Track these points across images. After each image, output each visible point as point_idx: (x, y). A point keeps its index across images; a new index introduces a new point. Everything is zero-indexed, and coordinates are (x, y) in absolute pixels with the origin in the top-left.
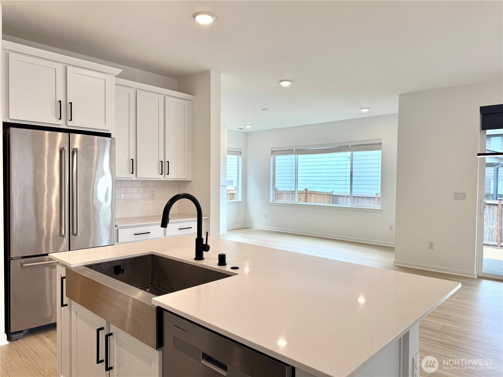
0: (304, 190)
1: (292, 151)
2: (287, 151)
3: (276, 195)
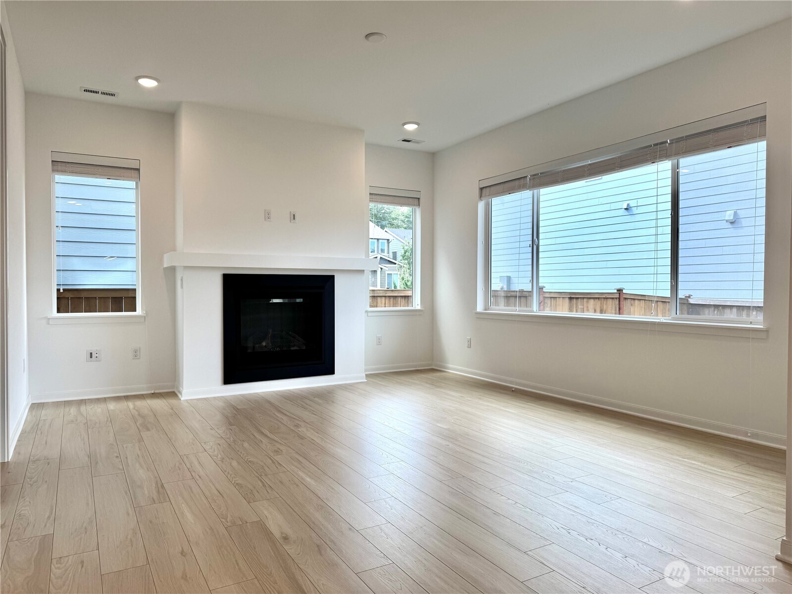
0: (616, 291)
1: (522, 181)
2: (511, 183)
3: (492, 295)
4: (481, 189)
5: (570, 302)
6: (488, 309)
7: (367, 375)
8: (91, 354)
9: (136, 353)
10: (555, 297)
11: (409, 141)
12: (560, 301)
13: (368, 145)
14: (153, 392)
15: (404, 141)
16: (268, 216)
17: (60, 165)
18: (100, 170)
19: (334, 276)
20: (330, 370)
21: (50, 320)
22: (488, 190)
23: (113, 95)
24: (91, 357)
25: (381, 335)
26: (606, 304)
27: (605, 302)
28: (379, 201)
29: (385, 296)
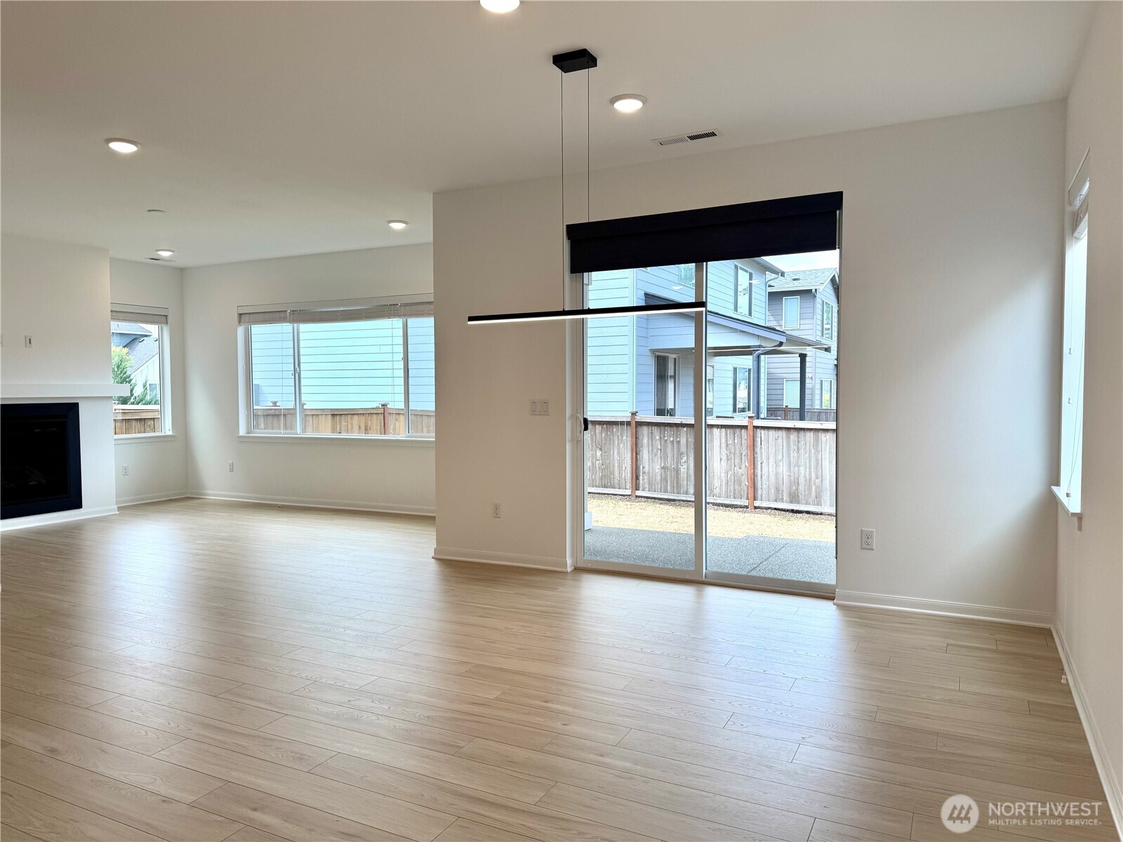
0: (379, 406)
1: (282, 315)
2: (271, 314)
3: (253, 416)
4: (240, 315)
5: (333, 420)
6: (251, 433)
10: (317, 414)
11: (157, 260)
12: (322, 419)
13: (112, 259)
15: (152, 259)
19: (78, 403)
20: (78, 505)
22: (247, 316)
25: (127, 465)
26: (371, 420)
27: (369, 418)
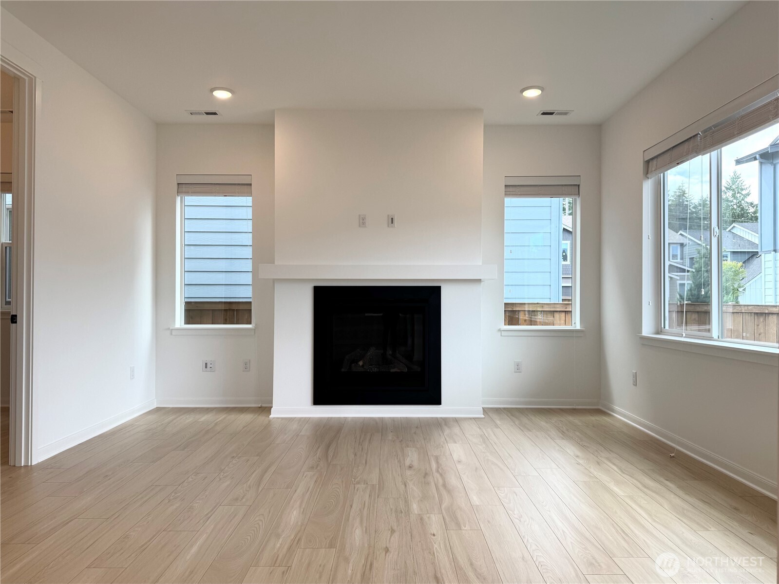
1: (692, 144)
2: (680, 148)
4: (646, 163)
6: (661, 333)
7: (485, 410)
8: (206, 364)
9: (246, 366)
11: (552, 114)
14: (260, 406)
15: (544, 114)
16: (362, 222)
17: (186, 187)
18: (218, 187)
19: (441, 287)
20: (435, 399)
21: (173, 331)
22: (655, 161)
23: (215, 114)
24: (206, 367)
25: (520, 361)
28: (519, 193)
29: (565, 311)
